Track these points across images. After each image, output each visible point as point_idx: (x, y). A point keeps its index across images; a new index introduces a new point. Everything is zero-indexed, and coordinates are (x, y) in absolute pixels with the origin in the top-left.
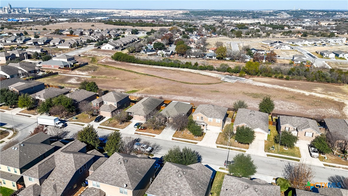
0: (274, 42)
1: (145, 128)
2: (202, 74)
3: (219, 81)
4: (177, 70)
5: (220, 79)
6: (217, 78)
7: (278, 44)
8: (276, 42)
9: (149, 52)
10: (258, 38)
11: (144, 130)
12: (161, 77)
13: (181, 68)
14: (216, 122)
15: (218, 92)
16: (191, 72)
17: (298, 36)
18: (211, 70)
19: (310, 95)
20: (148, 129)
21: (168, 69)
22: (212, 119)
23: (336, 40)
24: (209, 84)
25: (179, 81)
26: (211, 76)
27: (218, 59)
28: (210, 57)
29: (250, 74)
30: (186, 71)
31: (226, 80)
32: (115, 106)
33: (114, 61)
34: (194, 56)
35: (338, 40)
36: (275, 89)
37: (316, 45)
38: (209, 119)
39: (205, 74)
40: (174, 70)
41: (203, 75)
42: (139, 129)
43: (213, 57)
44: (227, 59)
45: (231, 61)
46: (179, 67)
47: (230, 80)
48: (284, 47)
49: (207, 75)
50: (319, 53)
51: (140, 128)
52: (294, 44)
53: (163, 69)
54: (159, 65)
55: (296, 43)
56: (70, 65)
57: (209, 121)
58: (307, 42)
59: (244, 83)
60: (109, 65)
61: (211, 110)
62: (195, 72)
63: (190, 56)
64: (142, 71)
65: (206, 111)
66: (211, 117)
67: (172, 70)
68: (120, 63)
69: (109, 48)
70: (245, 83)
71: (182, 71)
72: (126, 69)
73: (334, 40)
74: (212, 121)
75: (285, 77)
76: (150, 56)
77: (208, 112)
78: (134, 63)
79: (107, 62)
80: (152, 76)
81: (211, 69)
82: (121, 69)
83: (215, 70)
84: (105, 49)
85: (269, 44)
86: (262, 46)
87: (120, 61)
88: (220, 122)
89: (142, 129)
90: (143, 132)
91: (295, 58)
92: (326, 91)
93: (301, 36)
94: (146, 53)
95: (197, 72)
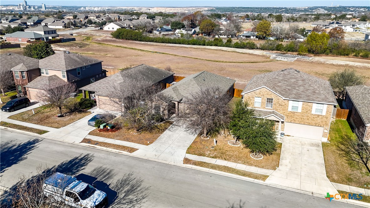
0: (330, 23)
1: (115, 128)
2: (239, 52)
3: (268, 60)
4: (201, 48)
5: (269, 57)
6: (263, 56)
7: (336, 25)
8: (333, 23)
9: (164, 32)
10: (304, 22)
11: (112, 131)
12: (177, 55)
13: (208, 45)
14: (313, 112)
16: (223, 51)
17: (354, 20)
18: (252, 49)
20: (123, 130)
22: (300, 105)
24: (252, 62)
25: (205, 59)
26: (254, 54)
27: (259, 39)
28: (247, 37)
29: (313, 53)
30: (215, 49)
31: (278, 59)
32: (64, 79)
33: (114, 39)
34: (225, 35)
38: (291, 104)
39: (244, 52)
40: (196, 49)
41: (241, 53)
42: (100, 130)
43: (252, 37)
44: (271, 39)
45: (277, 41)
46: (204, 45)
47: (285, 58)
48: (345, 28)
51: (102, 127)
52: (355, 27)
53: (181, 47)
54: (175, 43)
55: (358, 26)
56: (45, 39)
57: (290, 109)
59: (310, 61)
60: (105, 43)
61: (293, 80)
63: (219, 37)
64: (150, 49)
65: (279, 84)
66: (296, 99)
67: (194, 48)
68: (121, 41)
69: (113, 28)
70: (312, 62)
71: (209, 49)
72: (128, 47)
74: (300, 110)
77: (287, 86)
78: (140, 41)
79: (103, 40)
80: (163, 53)
81: (251, 46)
82: (120, 46)
83: (257, 48)
84: (108, 29)
87: (123, 38)
88: (324, 113)
89: (108, 130)
90: (108, 137)
93: (359, 21)
94: (161, 32)
95: (231, 49)
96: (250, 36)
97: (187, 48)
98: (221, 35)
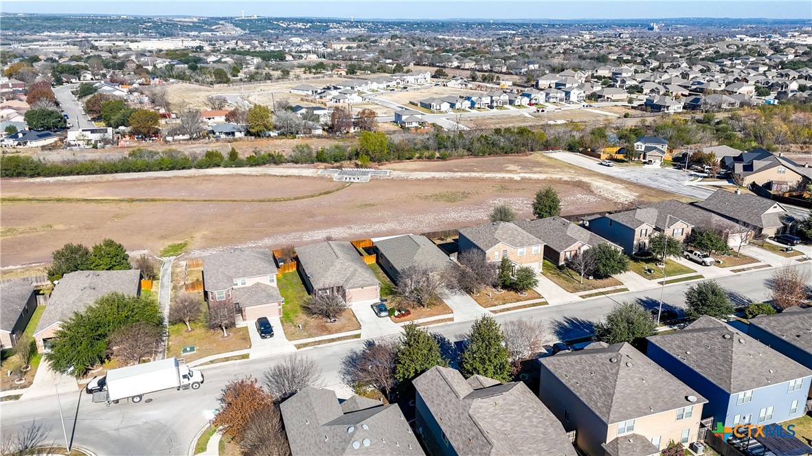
0: (324, 89)
1: (405, 310)
5: (331, 179)
6: (322, 178)
7: (335, 93)
8: (329, 88)
11: (410, 314)
15: (370, 205)
17: (339, 73)
18: (282, 162)
19: (523, 179)
20: (413, 310)
21: (168, 176)
22: (524, 250)
23: (417, 77)
24: (325, 193)
26: (304, 175)
27: (255, 137)
28: (228, 134)
29: (372, 160)
31: (345, 180)
32: (271, 284)
34: (183, 135)
35: (420, 76)
36: (457, 179)
37: (393, 90)
38: (520, 250)
39: (285, 174)
41: (282, 176)
43: (238, 135)
44: (272, 134)
45: (284, 137)
47: (354, 177)
48: (351, 97)
49: (291, 176)
50: (419, 105)
53: (157, 178)
54: (128, 171)
55: (359, 88)
57: (519, 255)
58: (375, 86)
62: (253, 173)
64: (104, 195)
66: (522, 246)
67: (185, 177)
71: (216, 175)
72: (38, 197)
73: (414, 77)
74: (524, 253)
75: (437, 155)
76: (50, 149)
78: (32, 176)
80: (153, 200)
81: (275, 160)
83: (288, 161)
85: (310, 93)
86: (302, 100)
91: (404, 118)
92: (525, 166)
93: (347, 74)
94: (25, 143)
95: (257, 171)
96: (233, 133)
97: (169, 178)
98: (176, 134)
